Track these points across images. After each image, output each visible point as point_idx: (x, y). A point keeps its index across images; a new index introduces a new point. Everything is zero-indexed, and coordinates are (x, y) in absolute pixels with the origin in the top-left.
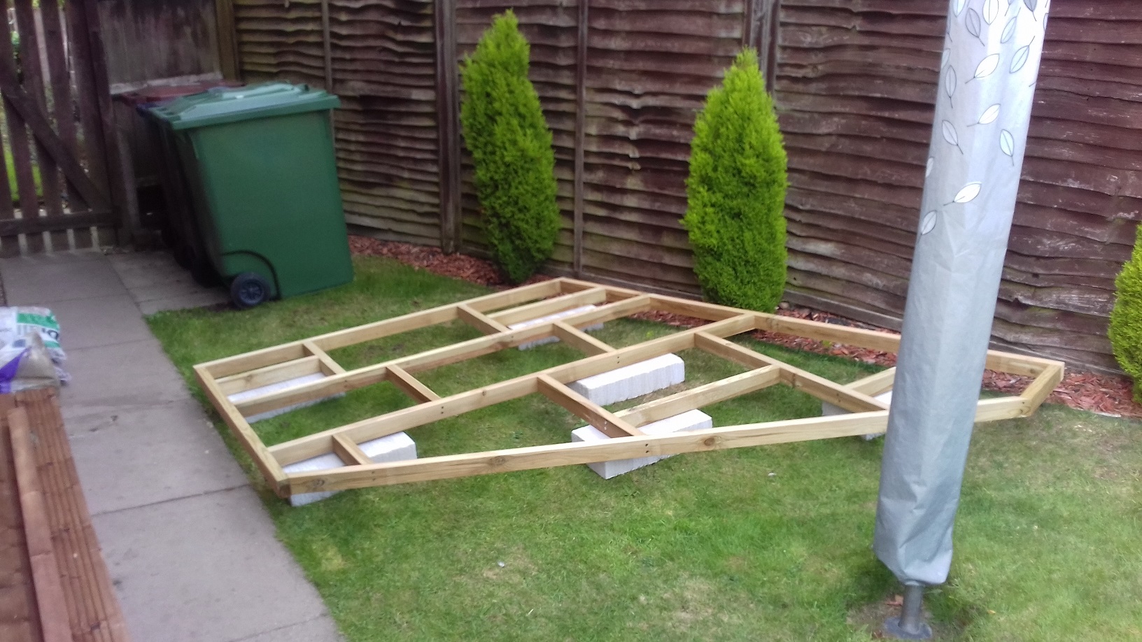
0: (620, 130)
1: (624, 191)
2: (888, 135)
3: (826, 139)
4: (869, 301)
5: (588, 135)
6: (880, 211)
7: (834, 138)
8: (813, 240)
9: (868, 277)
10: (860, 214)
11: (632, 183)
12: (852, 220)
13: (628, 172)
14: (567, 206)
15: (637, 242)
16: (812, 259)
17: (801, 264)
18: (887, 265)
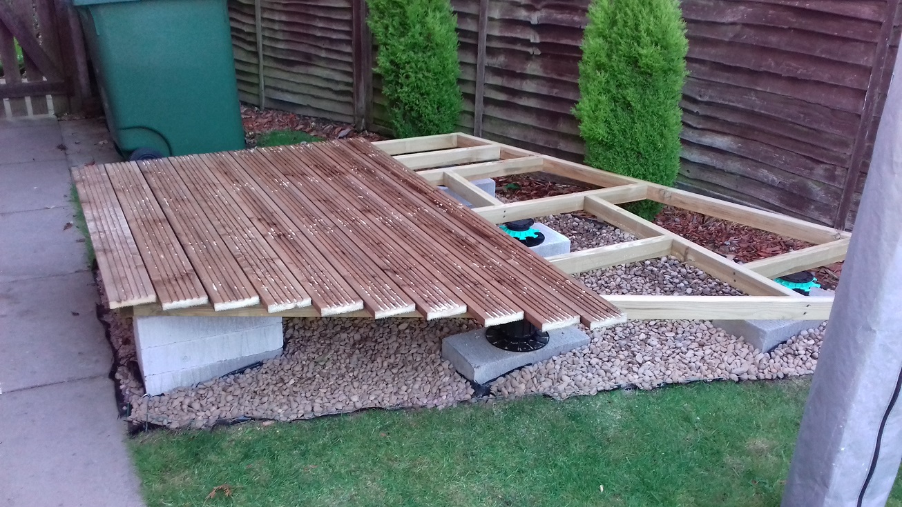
0: (522, 14)
1: (523, 76)
2: (796, 26)
3: (730, 27)
4: (762, 197)
5: (491, 19)
6: (782, 106)
7: (738, 28)
8: (710, 133)
9: (763, 173)
10: (760, 109)
11: (533, 68)
12: (751, 114)
13: (528, 57)
14: (469, 90)
15: (534, 127)
16: (707, 152)
17: (695, 156)
18: (786, 162)
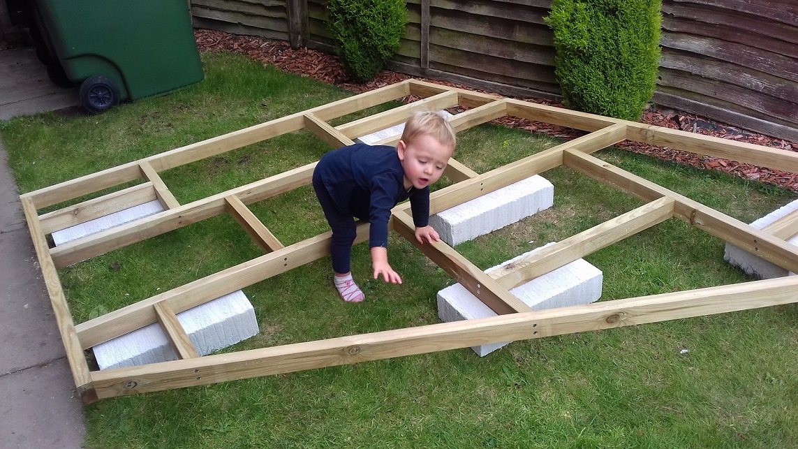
4: (745, 104)
6: (768, 4)
8: (685, 36)
9: (747, 78)
15: (487, 37)
18: (771, 66)
